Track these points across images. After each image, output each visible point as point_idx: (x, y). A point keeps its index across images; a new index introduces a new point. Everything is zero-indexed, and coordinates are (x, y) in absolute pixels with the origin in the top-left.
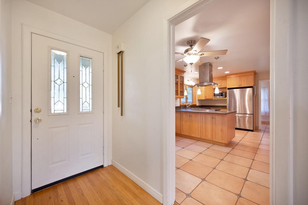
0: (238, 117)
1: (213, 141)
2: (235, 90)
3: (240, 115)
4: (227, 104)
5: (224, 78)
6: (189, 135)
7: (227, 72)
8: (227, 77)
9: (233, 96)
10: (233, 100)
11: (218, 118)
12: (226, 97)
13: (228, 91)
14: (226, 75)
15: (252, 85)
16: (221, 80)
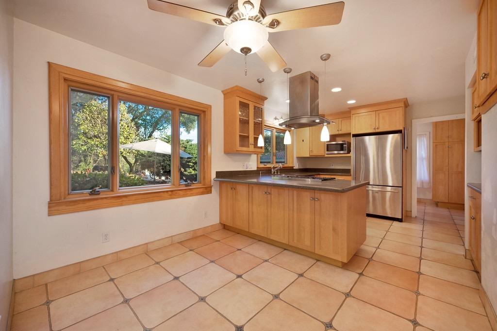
0: (373, 193)
1: (314, 253)
2: (367, 138)
3: (376, 189)
4: (352, 167)
5: (347, 114)
6: (266, 236)
7: (351, 102)
8: (353, 112)
9: (362, 150)
10: (363, 159)
11: (327, 200)
12: (349, 152)
13: (353, 140)
14: (349, 108)
15: (401, 128)
16: (340, 120)
